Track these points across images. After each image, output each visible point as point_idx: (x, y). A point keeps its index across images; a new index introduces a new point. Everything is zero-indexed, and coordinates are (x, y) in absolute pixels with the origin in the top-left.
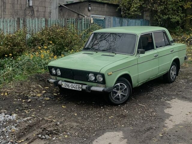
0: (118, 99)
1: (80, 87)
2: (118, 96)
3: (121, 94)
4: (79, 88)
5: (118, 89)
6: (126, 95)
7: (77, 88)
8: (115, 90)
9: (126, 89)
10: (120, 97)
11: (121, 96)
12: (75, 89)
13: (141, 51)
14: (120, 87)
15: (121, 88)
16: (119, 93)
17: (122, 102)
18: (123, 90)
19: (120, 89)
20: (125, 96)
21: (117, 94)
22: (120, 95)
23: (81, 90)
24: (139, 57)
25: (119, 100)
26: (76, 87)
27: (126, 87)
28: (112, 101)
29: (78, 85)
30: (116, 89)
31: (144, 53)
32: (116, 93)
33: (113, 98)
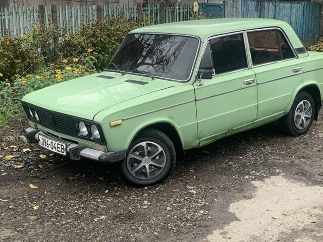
0: (145, 174)
1: (63, 149)
2: (144, 167)
3: (151, 165)
4: (63, 151)
5: (142, 155)
6: (163, 166)
7: (59, 150)
8: (136, 156)
9: (161, 153)
10: (148, 170)
11: (150, 169)
12: (57, 152)
13: (204, 74)
14: (146, 151)
15: (149, 152)
16: (146, 163)
17: (153, 181)
18: (154, 155)
19: (146, 153)
20: (160, 168)
21: (142, 165)
22: (147, 166)
23: (65, 154)
24: (200, 85)
25: (146, 177)
26: (58, 148)
27: (160, 149)
28: (131, 178)
29: (61, 144)
30: (138, 153)
31: (211, 78)
32: (139, 162)
33: (133, 172)
